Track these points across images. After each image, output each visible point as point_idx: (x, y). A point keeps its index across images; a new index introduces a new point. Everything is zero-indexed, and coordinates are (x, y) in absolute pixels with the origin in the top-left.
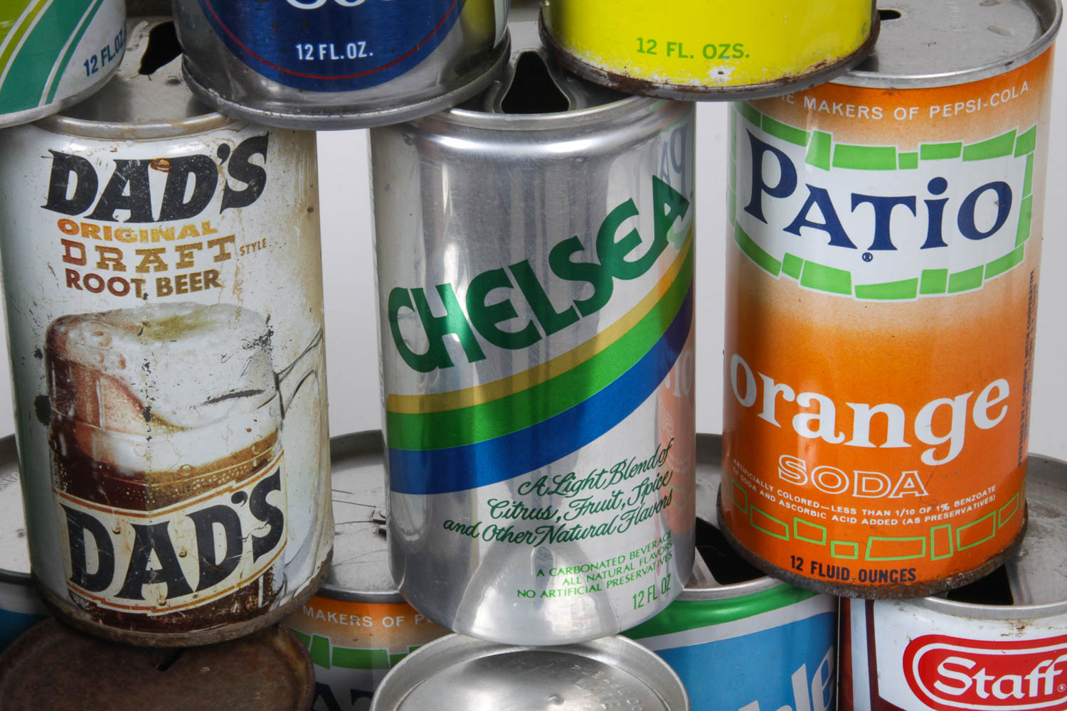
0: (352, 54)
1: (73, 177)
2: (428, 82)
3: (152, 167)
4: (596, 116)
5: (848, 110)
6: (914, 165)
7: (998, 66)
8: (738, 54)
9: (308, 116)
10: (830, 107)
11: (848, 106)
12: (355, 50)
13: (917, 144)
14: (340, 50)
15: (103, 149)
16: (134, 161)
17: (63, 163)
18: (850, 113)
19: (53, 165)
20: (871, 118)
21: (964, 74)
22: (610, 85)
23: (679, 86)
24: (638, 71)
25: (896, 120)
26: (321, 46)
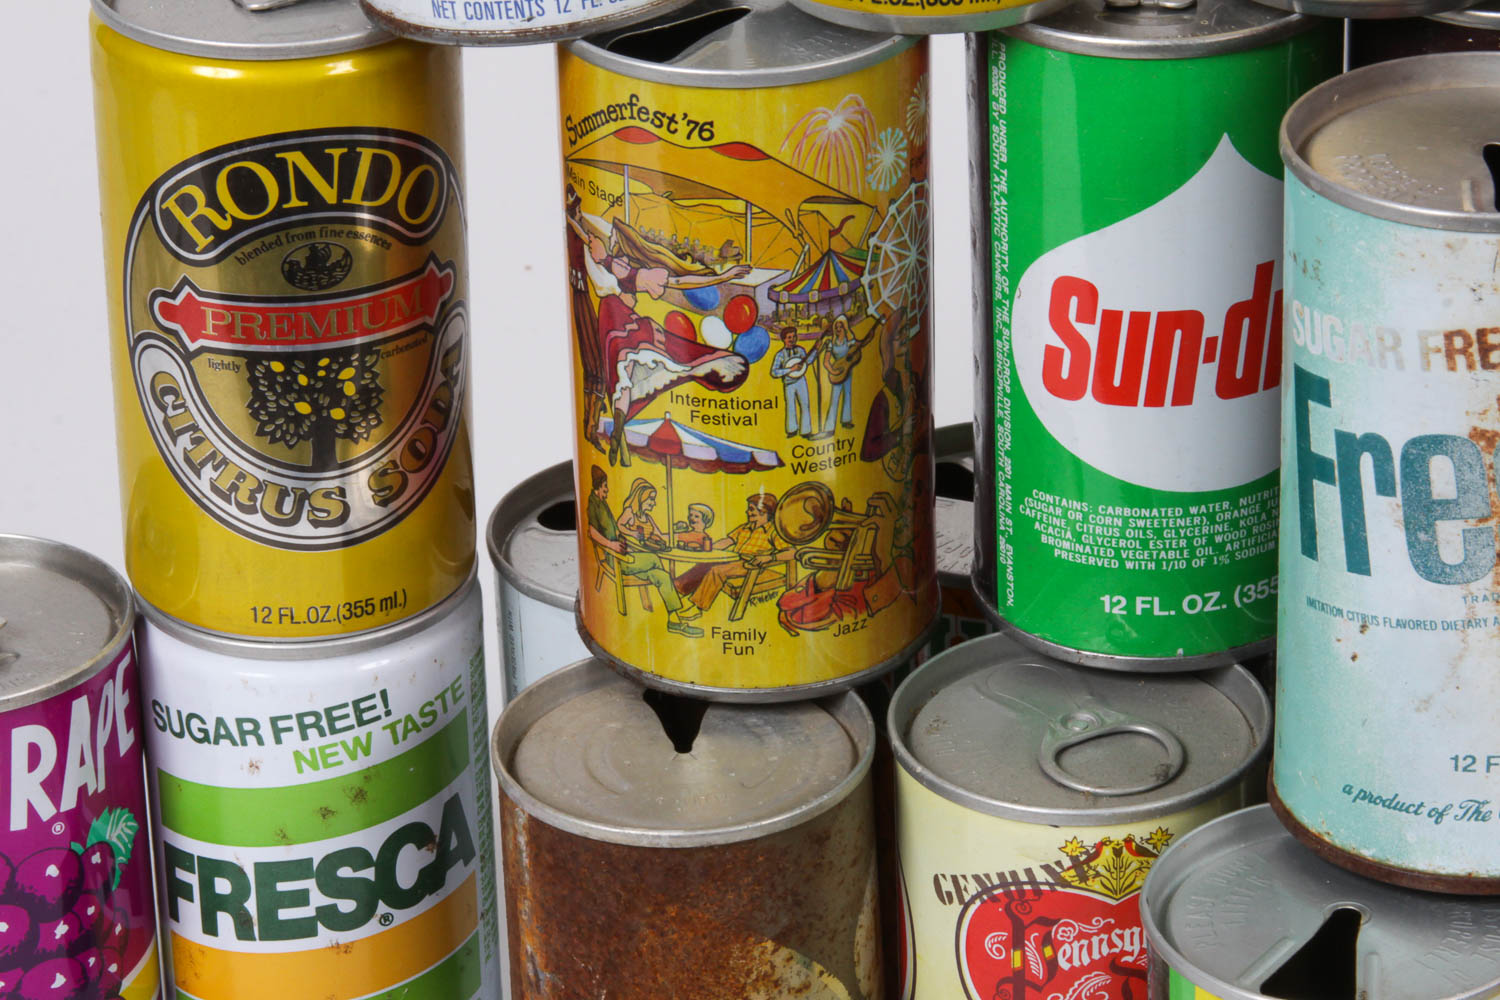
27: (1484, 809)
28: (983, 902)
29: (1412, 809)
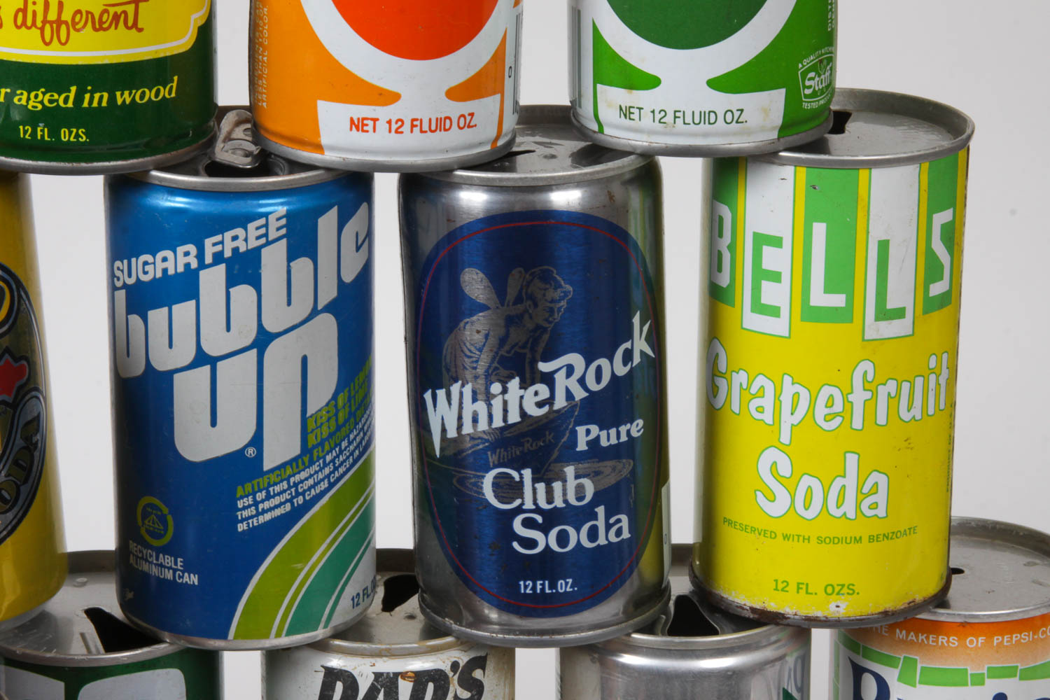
0: (561, 588)
1: (339, 687)
2: (614, 612)
3: (402, 678)
4: (743, 639)
5: (931, 639)
6: (982, 683)
7: (1045, 606)
8: (851, 592)
9: (525, 637)
10: (917, 637)
11: (931, 636)
12: (564, 586)
13: (984, 666)
14: (553, 585)
15: (365, 664)
16: (388, 673)
17: (332, 676)
18: (933, 641)
19: (324, 677)
20: (949, 645)
21: (1020, 612)
22: (752, 616)
23: (805, 616)
24: (772, 606)
25: (968, 647)
26: (539, 582)
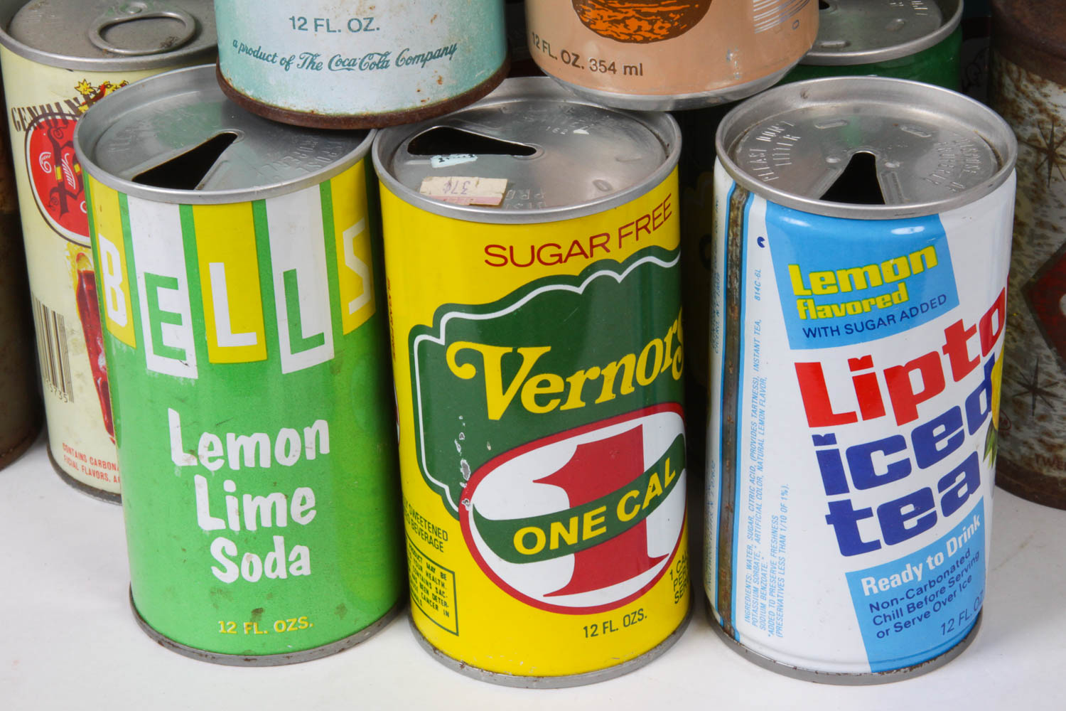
27: (317, 60)
28: (35, 128)
29: (270, 58)
